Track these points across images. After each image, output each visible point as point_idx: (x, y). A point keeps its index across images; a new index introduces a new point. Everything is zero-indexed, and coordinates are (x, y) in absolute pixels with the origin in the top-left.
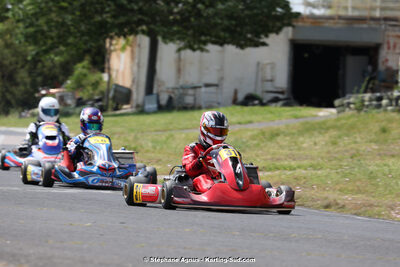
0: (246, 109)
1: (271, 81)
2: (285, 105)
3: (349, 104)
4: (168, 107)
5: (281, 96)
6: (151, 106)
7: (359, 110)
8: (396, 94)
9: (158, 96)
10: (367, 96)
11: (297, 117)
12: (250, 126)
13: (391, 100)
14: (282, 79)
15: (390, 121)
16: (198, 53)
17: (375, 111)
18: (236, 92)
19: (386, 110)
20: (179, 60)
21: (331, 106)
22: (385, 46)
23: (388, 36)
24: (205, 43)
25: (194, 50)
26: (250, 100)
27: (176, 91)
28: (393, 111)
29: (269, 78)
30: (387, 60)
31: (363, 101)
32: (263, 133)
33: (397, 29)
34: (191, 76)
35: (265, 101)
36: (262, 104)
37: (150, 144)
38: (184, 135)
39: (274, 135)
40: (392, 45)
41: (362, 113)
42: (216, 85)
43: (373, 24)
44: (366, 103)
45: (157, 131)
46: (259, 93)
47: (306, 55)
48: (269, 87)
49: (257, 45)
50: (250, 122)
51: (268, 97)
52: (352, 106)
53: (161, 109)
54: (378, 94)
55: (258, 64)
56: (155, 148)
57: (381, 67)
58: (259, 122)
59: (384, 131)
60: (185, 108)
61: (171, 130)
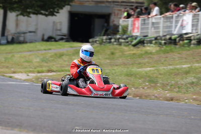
0: (48, 43)
1: (60, 30)
2: (66, 41)
3: (96, 41)
4: (12, 42)
5: (64, 37)
6: (4, 41)
7: (101, 44)
8: (118, 36)
9: (7, 37)
10: (105, 37)
11: (72, 47)
12: (50, 51)
13: (115, 39)
14: (65, 29)
15: (115, 49)
16: (26, 17)
17: (108, 45)
18: (43, 35)
19: (113, 44)
20: (17, 20)
21: (88, 42)
22: (113, 14)
23: (115, 10)
24: (29, 13)
25: (24, 16)
26: (50, 39)
27: (16, 35)
28: (117, 45)
29: (59, 29)
30: (114, 21)
31: (102, 40)
32: (56, 54)
33: (119, 6)
34: (23, 28)
35: (57, 39)
36: (56, 41)
37: (3, 59)
38: (19, 55)
39: (61, 55)
40: (116, 14)
41: (102, 45)
42: (34, 32)
43: (107, 4)
44: (104, 41)
45: (7, 53)
46: (54, 36)
47: (76, 18)
48: (59, 33)
49: (52, 14)
50: (50, 49)
51: (58, 38)
52: (98, 42)
53: (9, 43)
54: (110, 37)
55: (54, 22)
56: (5, 61)
57: (111, 24)
58: (54, 49)
59: (113, 54)
60: (20, 43)
61: (13, 53)
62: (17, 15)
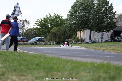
9: (91, 40)
18: (104, 40)
20: (93, 34)
25: (97, 32)
35: (109, 41)
55: (107, 35)
62: (95, 32)
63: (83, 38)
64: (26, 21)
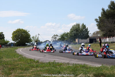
14: (89, 42)
26: (86, 43)
34: (82, 41)
43: (96, 37)
49: (86, 39)
53: (80, 44)
63: (77, 42)
64: (57, 35)
